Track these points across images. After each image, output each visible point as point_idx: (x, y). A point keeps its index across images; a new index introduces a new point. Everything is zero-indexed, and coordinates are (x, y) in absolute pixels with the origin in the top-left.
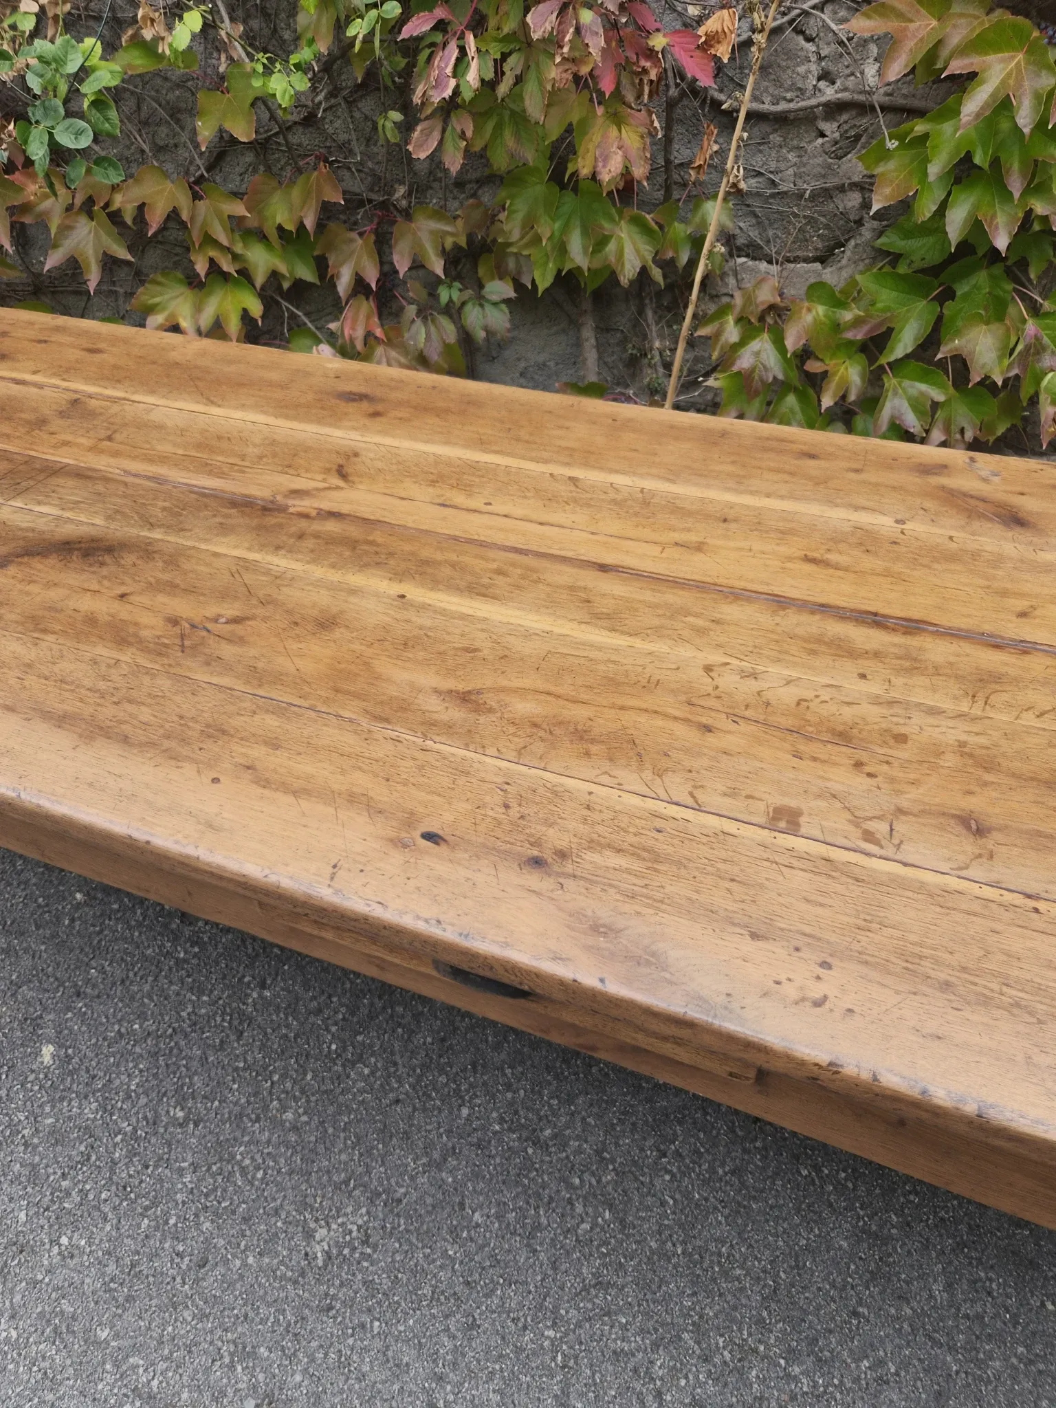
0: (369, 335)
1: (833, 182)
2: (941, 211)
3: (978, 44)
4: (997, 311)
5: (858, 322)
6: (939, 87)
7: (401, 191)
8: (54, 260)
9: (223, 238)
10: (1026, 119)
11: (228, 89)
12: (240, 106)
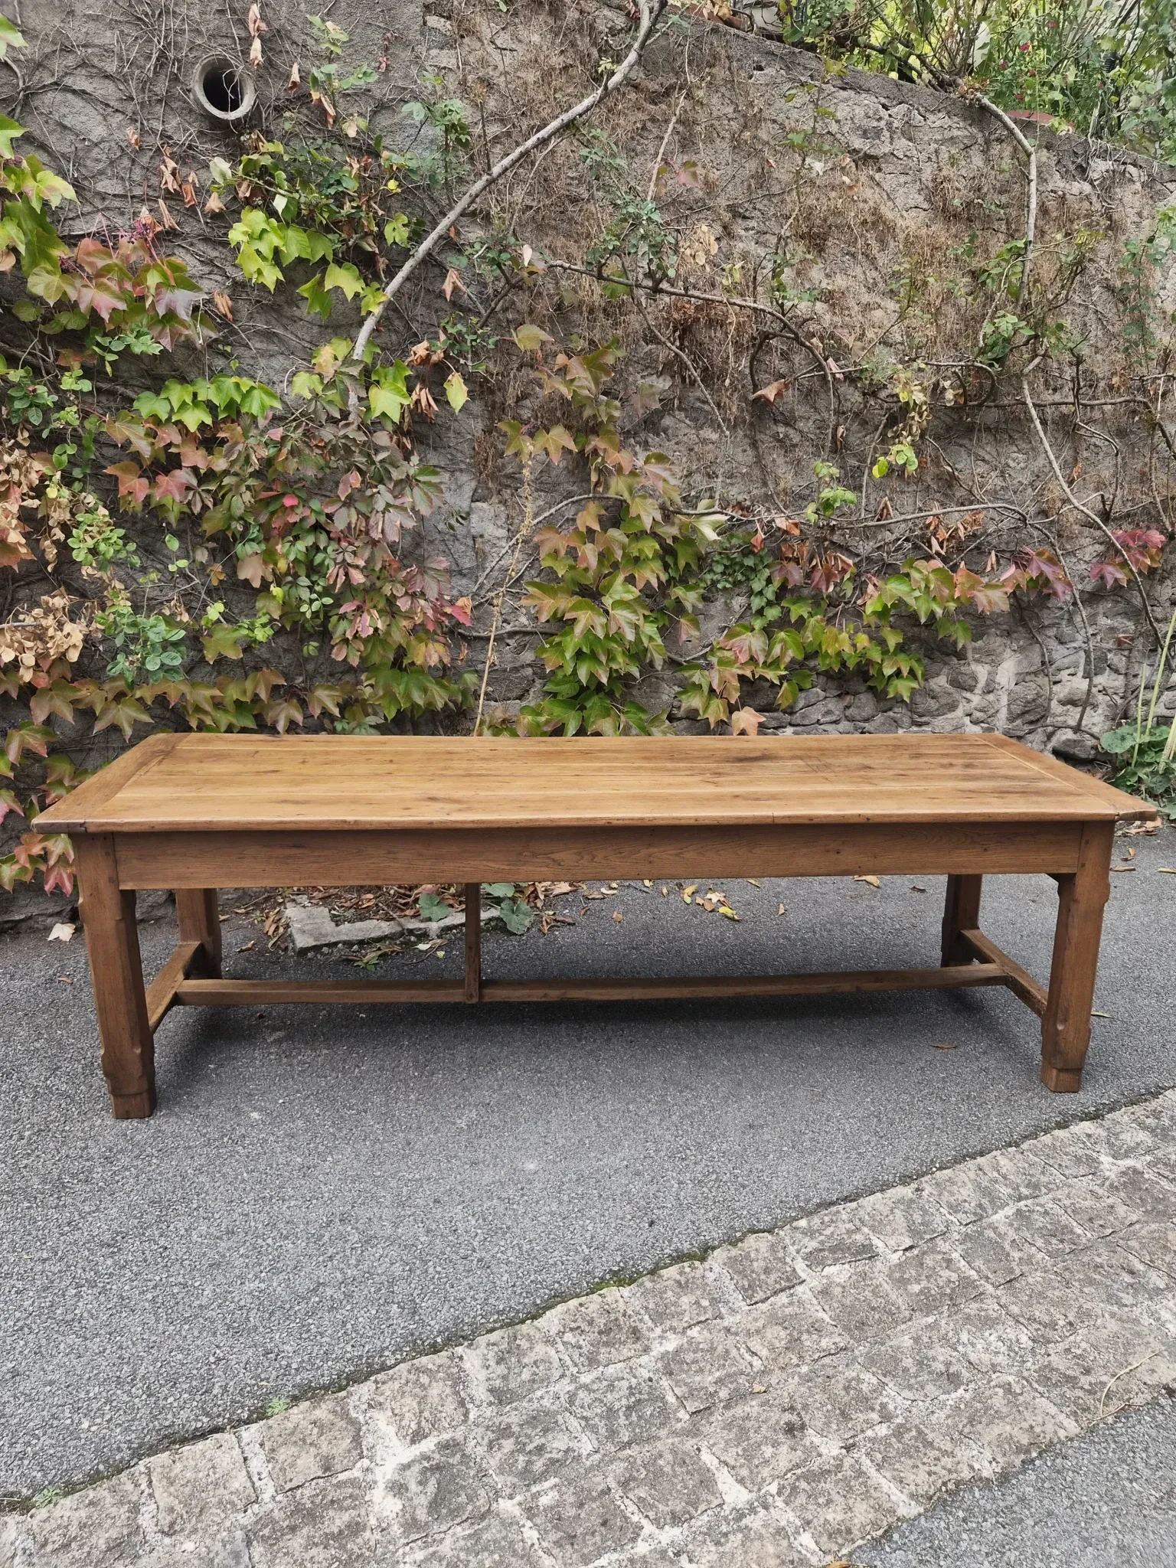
1: (518, 664)
2: (575, 672)
3: (574, 608)
4: (606, 713)
5: (547, 722)
6: (562, 624)
7: (301, 679)
8: (99, 726)
9: (208, 708)
10: (601, 634)
11: (210, 635)
12: (225, 643)
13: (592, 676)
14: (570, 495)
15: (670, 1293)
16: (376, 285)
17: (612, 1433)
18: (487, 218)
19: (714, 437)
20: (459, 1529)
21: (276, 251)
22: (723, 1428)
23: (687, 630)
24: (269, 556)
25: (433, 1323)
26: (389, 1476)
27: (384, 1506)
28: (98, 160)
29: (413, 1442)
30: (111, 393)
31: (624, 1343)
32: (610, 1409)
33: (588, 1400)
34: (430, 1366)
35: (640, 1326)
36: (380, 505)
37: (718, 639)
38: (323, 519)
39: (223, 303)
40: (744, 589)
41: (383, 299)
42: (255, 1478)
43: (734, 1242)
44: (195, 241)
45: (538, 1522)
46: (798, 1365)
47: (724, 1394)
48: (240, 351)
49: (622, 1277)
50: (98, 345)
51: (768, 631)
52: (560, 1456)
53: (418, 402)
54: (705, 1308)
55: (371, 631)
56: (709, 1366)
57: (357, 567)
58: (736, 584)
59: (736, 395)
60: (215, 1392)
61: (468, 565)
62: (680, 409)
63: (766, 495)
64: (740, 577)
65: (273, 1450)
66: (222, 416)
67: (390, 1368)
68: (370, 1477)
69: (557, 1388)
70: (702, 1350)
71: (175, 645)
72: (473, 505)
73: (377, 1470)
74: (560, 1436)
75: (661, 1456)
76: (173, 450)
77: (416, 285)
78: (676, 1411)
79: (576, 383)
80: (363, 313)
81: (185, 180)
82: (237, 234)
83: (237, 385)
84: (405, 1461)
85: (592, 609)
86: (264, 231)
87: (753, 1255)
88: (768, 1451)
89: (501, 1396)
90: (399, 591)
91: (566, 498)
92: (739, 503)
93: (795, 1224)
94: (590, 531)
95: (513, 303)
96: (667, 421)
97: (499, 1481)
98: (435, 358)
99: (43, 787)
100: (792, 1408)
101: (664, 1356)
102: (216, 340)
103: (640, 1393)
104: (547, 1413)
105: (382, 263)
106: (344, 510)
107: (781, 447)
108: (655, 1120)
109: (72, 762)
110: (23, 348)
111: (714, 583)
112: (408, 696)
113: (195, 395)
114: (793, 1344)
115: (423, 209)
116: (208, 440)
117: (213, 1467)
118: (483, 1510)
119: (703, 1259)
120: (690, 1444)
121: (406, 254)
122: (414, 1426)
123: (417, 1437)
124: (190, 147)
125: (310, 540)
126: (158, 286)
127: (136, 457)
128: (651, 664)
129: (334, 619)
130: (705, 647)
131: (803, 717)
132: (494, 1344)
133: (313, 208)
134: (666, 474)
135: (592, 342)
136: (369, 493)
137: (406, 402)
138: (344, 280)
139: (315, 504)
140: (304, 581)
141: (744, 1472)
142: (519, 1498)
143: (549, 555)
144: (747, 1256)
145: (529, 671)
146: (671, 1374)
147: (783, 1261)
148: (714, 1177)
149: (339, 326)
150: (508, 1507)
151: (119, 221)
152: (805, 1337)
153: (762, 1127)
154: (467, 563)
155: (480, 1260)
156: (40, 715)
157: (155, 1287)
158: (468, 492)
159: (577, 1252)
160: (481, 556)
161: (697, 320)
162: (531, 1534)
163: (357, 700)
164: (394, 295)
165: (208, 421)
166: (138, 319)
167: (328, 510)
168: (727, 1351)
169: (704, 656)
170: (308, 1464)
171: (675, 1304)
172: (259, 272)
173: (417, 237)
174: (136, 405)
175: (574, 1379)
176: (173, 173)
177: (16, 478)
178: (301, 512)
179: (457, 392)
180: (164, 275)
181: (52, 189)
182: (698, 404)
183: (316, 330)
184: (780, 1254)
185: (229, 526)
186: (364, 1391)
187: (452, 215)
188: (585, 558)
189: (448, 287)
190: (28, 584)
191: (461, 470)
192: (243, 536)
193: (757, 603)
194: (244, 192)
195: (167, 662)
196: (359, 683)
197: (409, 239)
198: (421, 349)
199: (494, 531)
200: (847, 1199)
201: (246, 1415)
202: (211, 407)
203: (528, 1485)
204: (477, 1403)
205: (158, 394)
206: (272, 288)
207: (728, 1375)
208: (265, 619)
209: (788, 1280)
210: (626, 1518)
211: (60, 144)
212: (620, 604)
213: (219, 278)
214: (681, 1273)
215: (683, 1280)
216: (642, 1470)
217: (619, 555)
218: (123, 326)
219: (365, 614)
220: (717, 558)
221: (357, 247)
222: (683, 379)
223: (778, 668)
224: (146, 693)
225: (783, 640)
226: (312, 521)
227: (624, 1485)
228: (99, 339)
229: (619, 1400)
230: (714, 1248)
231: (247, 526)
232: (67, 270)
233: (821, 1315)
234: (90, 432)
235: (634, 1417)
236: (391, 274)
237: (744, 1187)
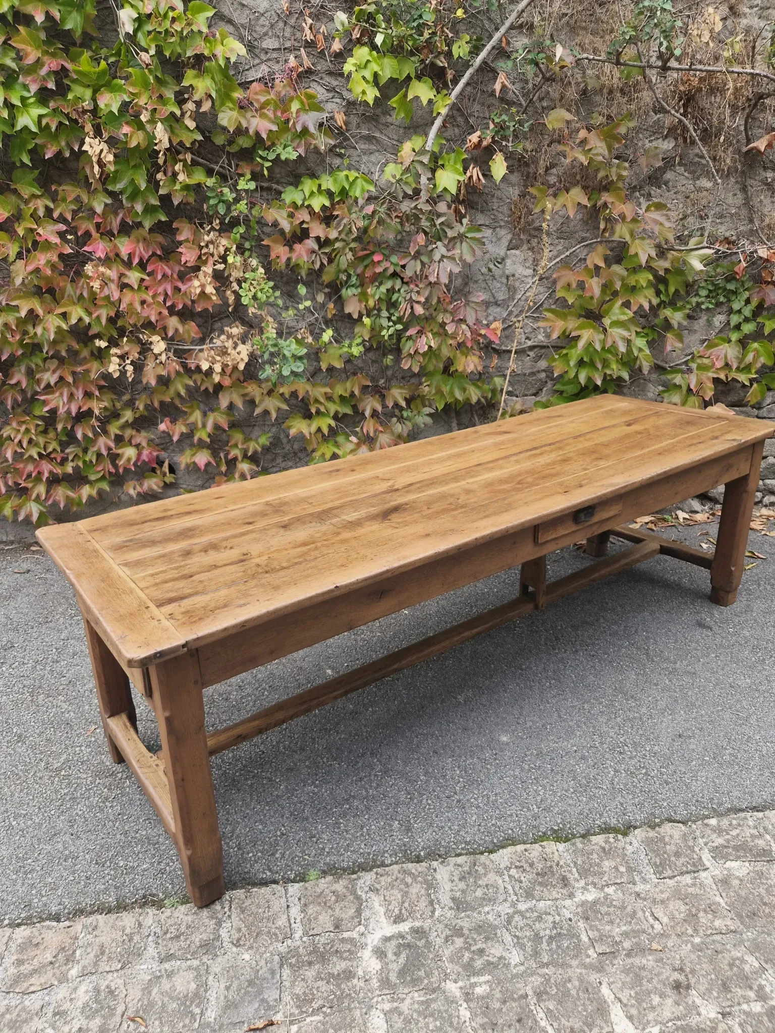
0: (376, 431)
1: (535, 370)
2: (576, 376)
3: (579, 327)
6: (569, 340)
7: (382, 381)
8: (258, 411)
9: (322, 400)
10: (598, 347)
11: (325, 352)
12: (333, 359)
13: (590, 379)
14: (584, 239)
15: (595, 856)
16: (445, 92)
17: (536, 953)
18: (531, 27)
19: (709, 185)
20: (416, 995)
21: (376, 75)
22: (622, 972)
23: (671, 343)
24: (363, 296)
25: (420, 840)
26: (375, 943)
27: (369, 963)
28: (263, 26)
29: (395, 922)
30: (269, 189)
31: (554, 886)
32: (537, 935)
33: (521, 924)
34: (413, 871)
35: (569, 875)
36: (437, 257)
37: (697, 349)
38: (398, 269)
39: (340, 119)
40: (725, 309)
41: (449, 102)
42: (292, 921)
43: (653, 826)
44: (324, 76)
45: (472, 1006)
46: (692, 936)
47: (627, 944)
48: (351, 152)
49: (560, 836)
50: (261, 157)
51: (743, 343)
52: (495, 960)
53: (471, 177)
54: (622, 873)
55: (426, 348)
56: (618, 920)
57: (418, 302)
58: (718, 304)
59: (731, 149)
60: (277, 856)
61: (502, 298)
62: (680, 164)
63: (751, 230)
64: (722, 299)
65: (305, 905)
66: (337, 199)
67: (387, 866)
68: (363, 940)
69: (500, 908)
70: (615, 906)
71: (301, 358)
72: (509, 252)
73: (369, 936)
74: (497, 945)
75: (570, 981)
76: (305, 226)
77: (475, 88)
78: (588, 949)
79: (593, 152)
80: (434, 115)
81: (318, 32)
82: (348, 67)
83: (347, 177)
84: (388, 935)
85: (594, 328)
86: (368, 61)
87: (667, 839)
88: (656, 1000)
89: (459, 905)
90: (448, 318)
91: (580, 243)
92: (726, 239)
93: (706, 821)
94: (597, 268)
95: (548, 93)
96: (669, 175)
97: (450, 967)
98: (485, 143)
99: (227, 448)
100: (681, 970)
101: (583, 904)
102: (335, 146)
103: (561, 928)
104: (490, 926)
105: (450, 75)
106: (413, 262)
107: (769, 189)
108: (603, 719)
109: (244, 433)
110: (217, 163)
111: (699, 304)
112: (452, 393)
113: (320, 186)
114: (693, 917)
115: (483, 28)
116: (327, 217)
117: (269, 907)
118: (435, 985)
119: (625, 834)
120: (594, 977)
121: (467, 65)
122: (397, 911)
123: (398, 919)
124: (322, 7)
125: (389, 285)
126: (298, 111)
127: (282, 232)
128: (640, 369)
129: (404, 340)
130: (687, 355)
131: (769, 411)
132: (459, 865)
133: (402, 39)
134: (662, 219)
135: (609, 117)
136: (430, 248)
137: (461, 179)
138: (422, 91)
139: (394, 259)
140: (385, 314)
141: (634, 1012)
142: (460, 984)
143: (563, 287)
144: (662, 839)
145: (543, 375)
146: (587, 919)
147: (692, 849)
148: (644, 771)
149: (418, 127)
150: (453, 988)
151: (276, 67)
152: (701, 914)
153: (690, 737)
154: (501, 296)
155: (459, 801)
156: (224, 402)
157: (253, 777)
158: (505, 242)
159: (529, 809)
160: (512, 290)
161: (699, 90)
162: (465, 1014)
163: (419, 396)
164: (456, 98)
165: (327, 204)
166: (286, 135)
167: (402, 263)
168: (635, 912)
169: (686, 363)
170: (325, 920)
171: (598, 865)
172: (364, 92)
173: (476, 50)
174: (283, 195)
175: (513, 905)
176: (311, 28)
177: (211, 250)
178: (385, 264)
179: (499, 167)
180: (302, 103)
181: (232, 50)
182: (697, 159)
183: (402, 131)
184: (691, 843)
185: (338, 278)
186: (367, 878)
187: (503, 30)
188: (591, 289)
189: (498, 87)
190: (220, 319)
191: (501, 227)
192: (346, 284)
193: (735, 319)
194: (356, 34)
195: (295, 369)
196: (421, 384)
197: (470, 52)
198: (474, 138)
199: (522, 271)
200: (756, 809)
201: (293, 876)
202: (330, 194)
203: (469, 976)
204: (442, 905)
205: (296, 187)
206: (371, 103)
207: (633, 931)
208: (359, 340)
209: (694, 865)
210: (536, 1021)
211: (240, 18)
212: (617, 324)
213: (338, 100)
214: (606, 842)
215: (607, 847)
216: (554, 988)
217: (618, 286)
218: (276, 142)
219: (423, 336)
220: (703, 284)
221: (433, 64)
222: (685, 139)
223: (749, 372)
224: (285, 390)
225: (756, 349)
226: (391, 270)
227: (539, 995)
228: (260, 152)
229: (545, 929)
230: (635, 828)
231: (349, 276)
232: (242, 107)
233: (718, 899)
234: (255, 217)
235: (554, 946)
236: (455, 81)
237: (667, 783)
